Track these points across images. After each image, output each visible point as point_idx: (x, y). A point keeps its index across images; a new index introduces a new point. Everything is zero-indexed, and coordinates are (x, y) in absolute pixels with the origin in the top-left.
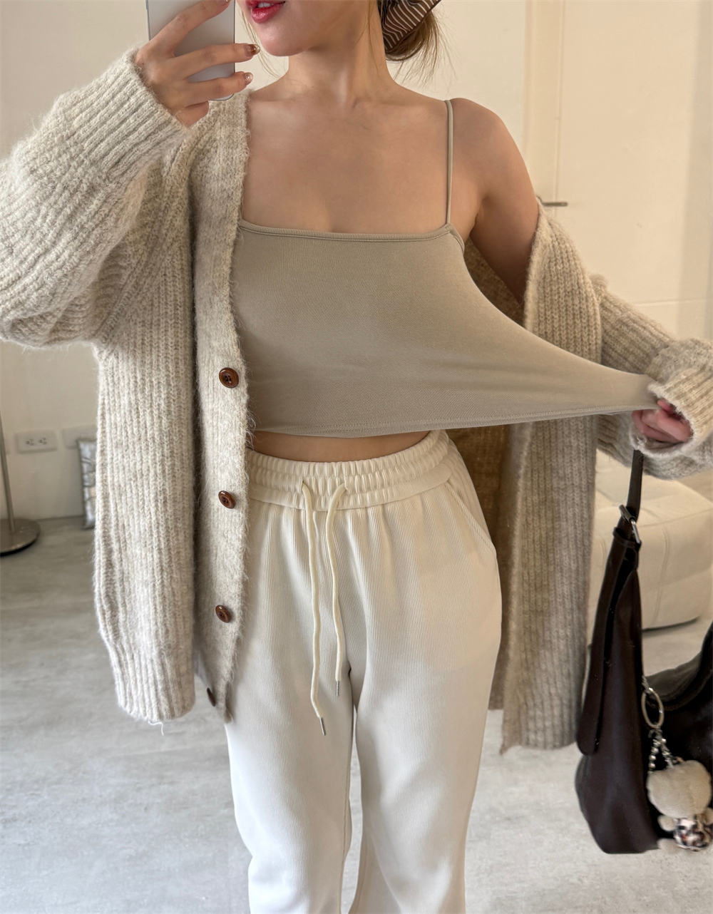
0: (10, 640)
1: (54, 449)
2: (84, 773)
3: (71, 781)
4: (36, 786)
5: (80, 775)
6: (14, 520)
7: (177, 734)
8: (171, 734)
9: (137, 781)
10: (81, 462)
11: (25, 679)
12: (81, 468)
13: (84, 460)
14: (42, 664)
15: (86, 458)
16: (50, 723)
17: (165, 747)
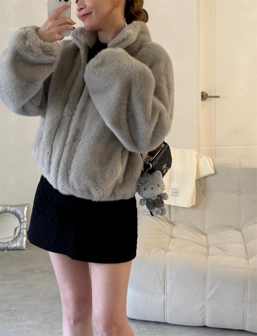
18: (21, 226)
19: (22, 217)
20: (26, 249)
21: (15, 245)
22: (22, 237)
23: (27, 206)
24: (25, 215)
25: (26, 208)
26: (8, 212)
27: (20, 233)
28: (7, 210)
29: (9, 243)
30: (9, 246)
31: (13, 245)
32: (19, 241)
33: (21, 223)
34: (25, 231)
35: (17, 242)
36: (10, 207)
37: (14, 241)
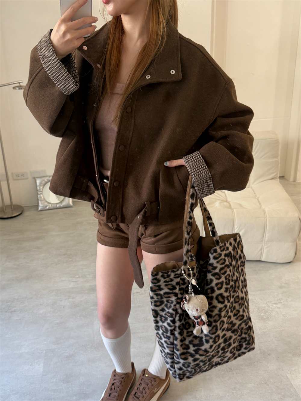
1: (27, 179)
2: (41, 295)
3: (36, 298)
4: (23, 300)
8: (73, 282)
9: (60, 298)
14: (25, 258)
20: (73, 206)
21: (63, 204)
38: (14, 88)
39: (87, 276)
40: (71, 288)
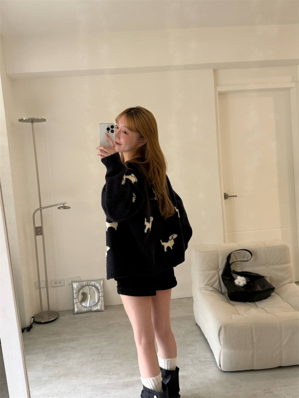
0: (50, 350)
1: (64, 285)
2: (78, 390)
3: (73, 393)
4: (62, 395)
5: (77, 391)
6: (50, 311)
7: (110, 378)
8: (108, 378)
9: (96, 393)
10: (73, 290)
11: (56, 361)
12: (73, 292)
13: (74, 289)
14: (62, 357)
15: (75, 288)
16: (65, 375)
17: (105, 382)
18: (99, 295)
19: (99, 288)
20: (105, 310)
21: (96, 308)
22: (101, 303)
23: (102, 280)
24: (102, 287)
25: (102, 282)
26: (89, 285)
27: (99, 300)
28: (89, 284)
29: (92, 307)
30: (92, 309)
31: (95, 308)
32: (99, 306)
33: (99, 292)
34: (103, 298)
35: (97, 306)
36: (90, 281)
37: (96, 305)
38: (59, 208)
39: (121, 373)
40: (106, 384)
